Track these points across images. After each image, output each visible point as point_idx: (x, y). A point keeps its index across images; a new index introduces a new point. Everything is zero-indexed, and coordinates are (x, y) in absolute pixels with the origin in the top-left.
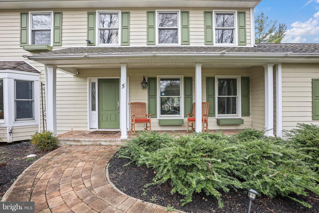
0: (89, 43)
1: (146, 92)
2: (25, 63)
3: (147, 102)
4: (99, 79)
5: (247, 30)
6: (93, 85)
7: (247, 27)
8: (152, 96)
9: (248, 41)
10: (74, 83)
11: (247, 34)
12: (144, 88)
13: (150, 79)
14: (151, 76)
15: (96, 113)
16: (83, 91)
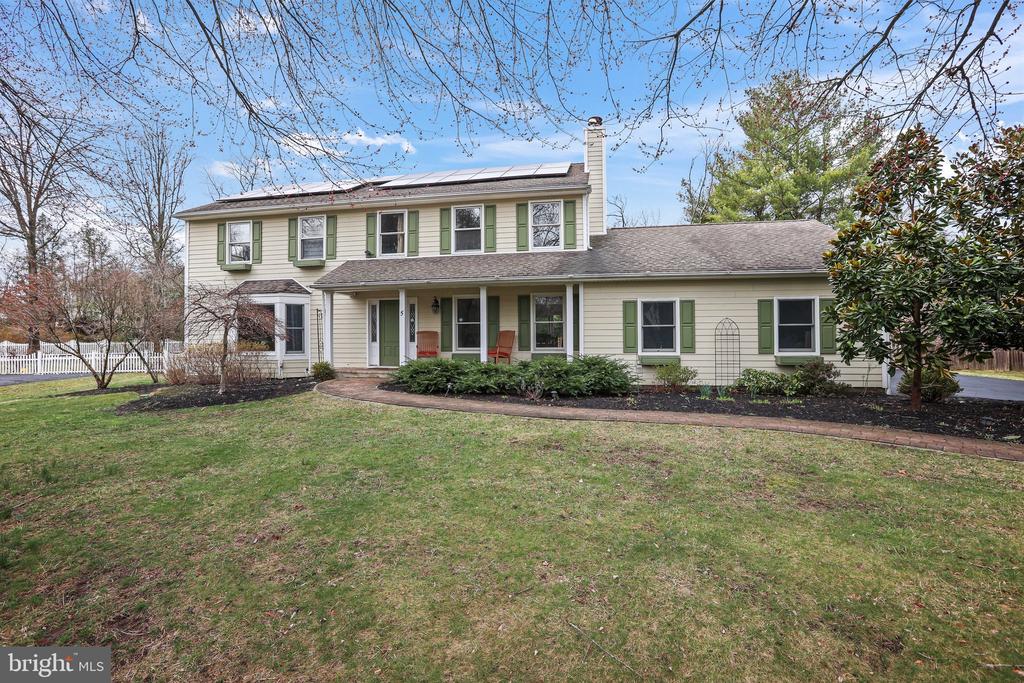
0: (369, 254)
1: (438, 318)
2: (294, 283)
3: (439, 330)
4: (381, 302)
5: (578, 227)
6: (373, 308)
7: (578, 222)
8: (446, 324)
9: (578, 243)
10: (348, 307)
11: (578, 232)
12: (435, 312)
13: (443, 300)
14: (446, 296)
15: (377, 345)
16: (360, 321)
